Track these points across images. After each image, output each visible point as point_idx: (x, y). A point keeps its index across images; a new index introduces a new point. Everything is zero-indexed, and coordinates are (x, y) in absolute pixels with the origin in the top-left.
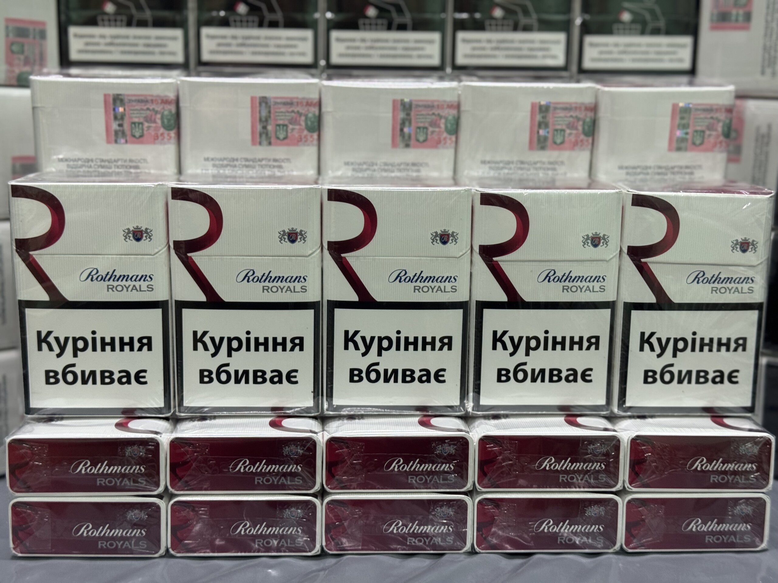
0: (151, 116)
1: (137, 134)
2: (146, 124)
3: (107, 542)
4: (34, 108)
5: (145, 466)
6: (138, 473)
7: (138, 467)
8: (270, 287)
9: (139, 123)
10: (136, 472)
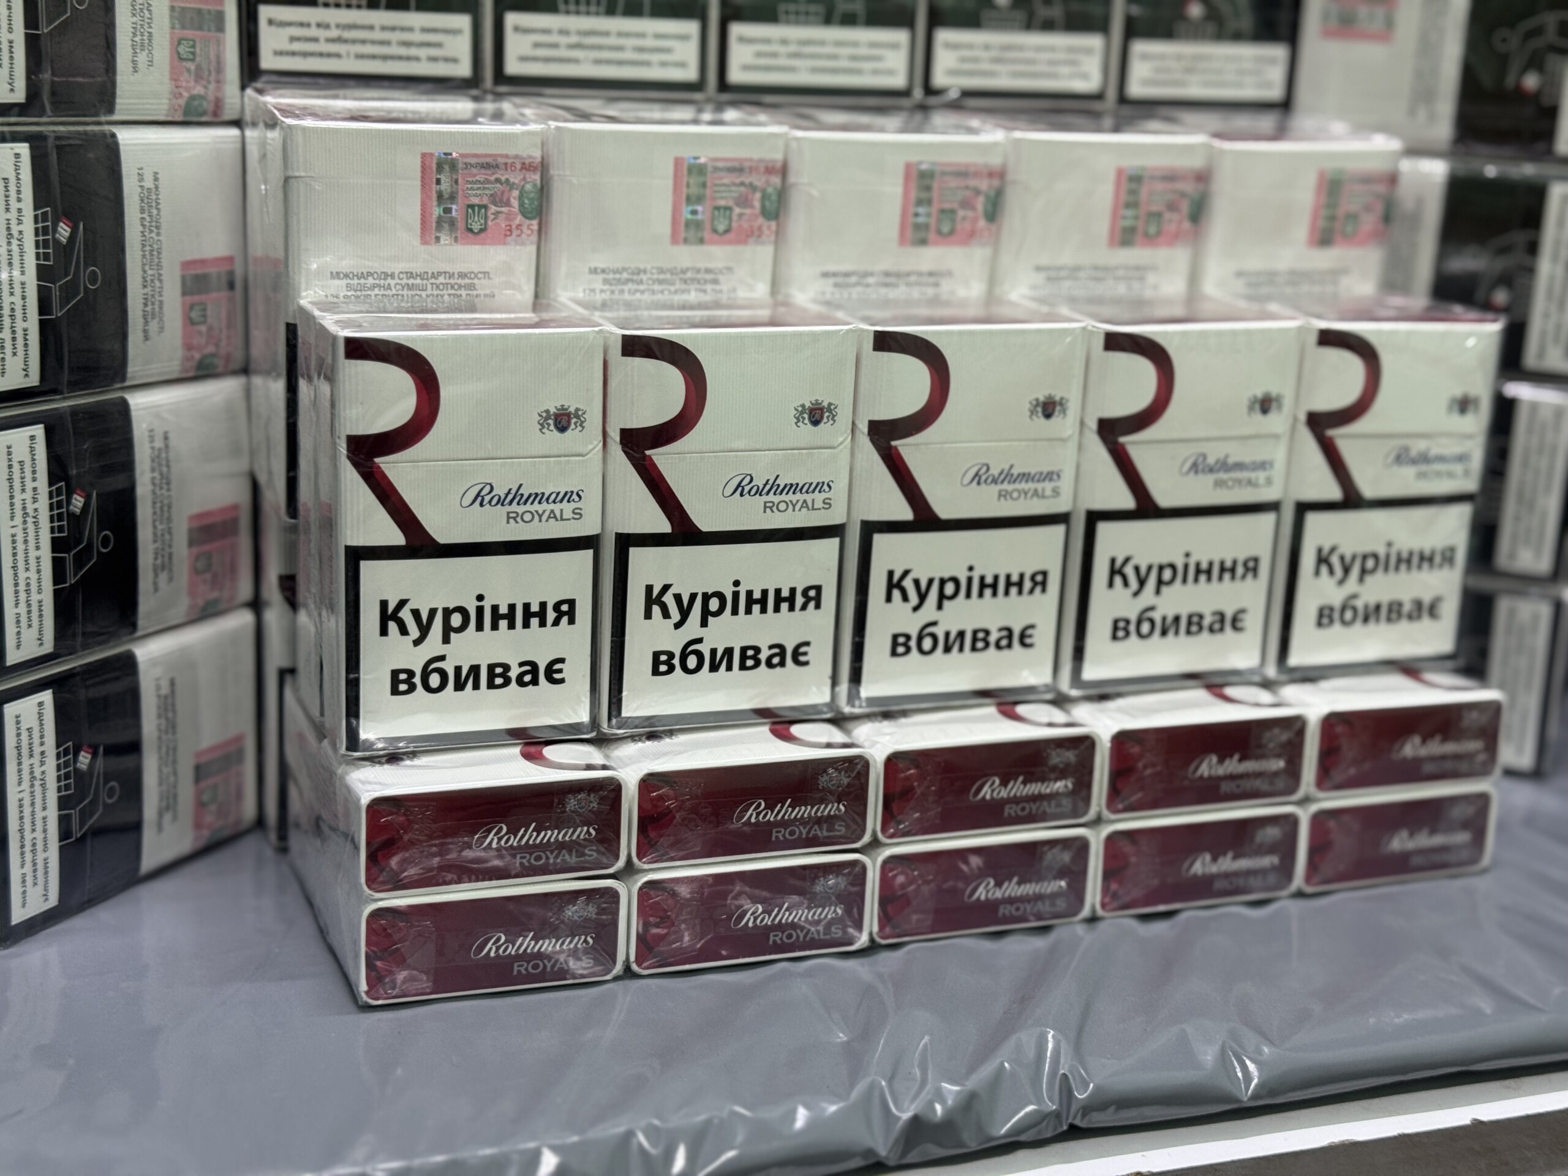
0: (503, 193)
1: (476, 227)
2: (493, 209)
3: (528, 963)
4: (287, 179)
5: (596, 827)
6: (585, 839)
7: (585, 828)
8: (776, 504)
9: (480, 207)
10: (582, 837)
